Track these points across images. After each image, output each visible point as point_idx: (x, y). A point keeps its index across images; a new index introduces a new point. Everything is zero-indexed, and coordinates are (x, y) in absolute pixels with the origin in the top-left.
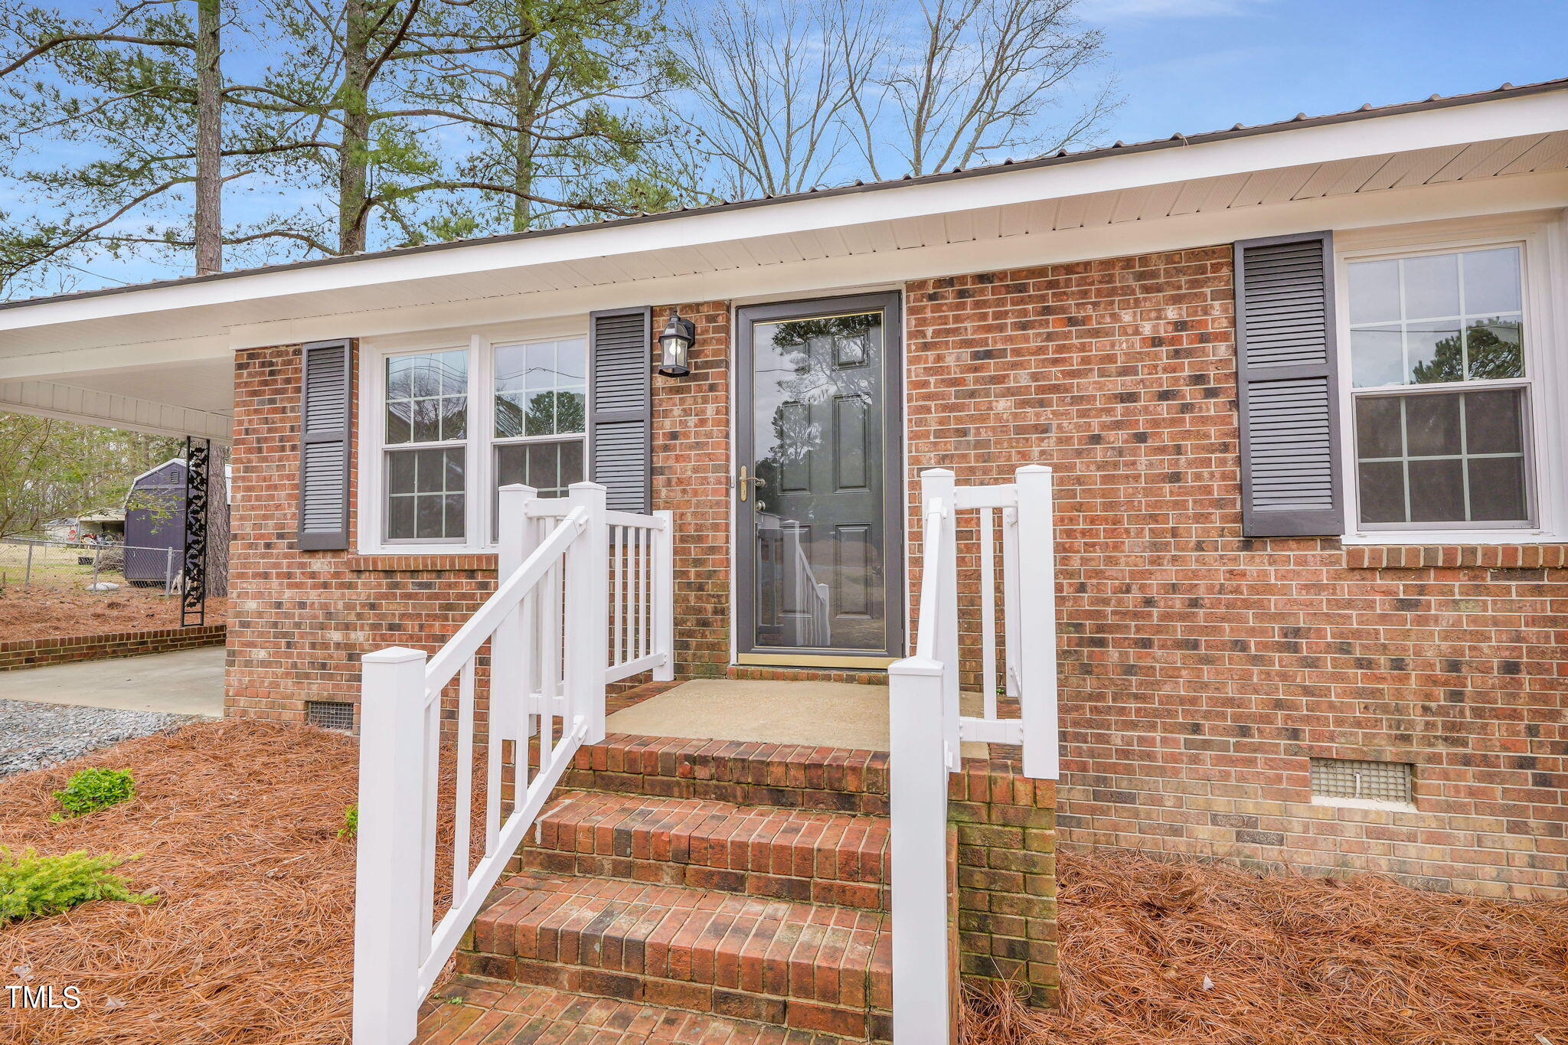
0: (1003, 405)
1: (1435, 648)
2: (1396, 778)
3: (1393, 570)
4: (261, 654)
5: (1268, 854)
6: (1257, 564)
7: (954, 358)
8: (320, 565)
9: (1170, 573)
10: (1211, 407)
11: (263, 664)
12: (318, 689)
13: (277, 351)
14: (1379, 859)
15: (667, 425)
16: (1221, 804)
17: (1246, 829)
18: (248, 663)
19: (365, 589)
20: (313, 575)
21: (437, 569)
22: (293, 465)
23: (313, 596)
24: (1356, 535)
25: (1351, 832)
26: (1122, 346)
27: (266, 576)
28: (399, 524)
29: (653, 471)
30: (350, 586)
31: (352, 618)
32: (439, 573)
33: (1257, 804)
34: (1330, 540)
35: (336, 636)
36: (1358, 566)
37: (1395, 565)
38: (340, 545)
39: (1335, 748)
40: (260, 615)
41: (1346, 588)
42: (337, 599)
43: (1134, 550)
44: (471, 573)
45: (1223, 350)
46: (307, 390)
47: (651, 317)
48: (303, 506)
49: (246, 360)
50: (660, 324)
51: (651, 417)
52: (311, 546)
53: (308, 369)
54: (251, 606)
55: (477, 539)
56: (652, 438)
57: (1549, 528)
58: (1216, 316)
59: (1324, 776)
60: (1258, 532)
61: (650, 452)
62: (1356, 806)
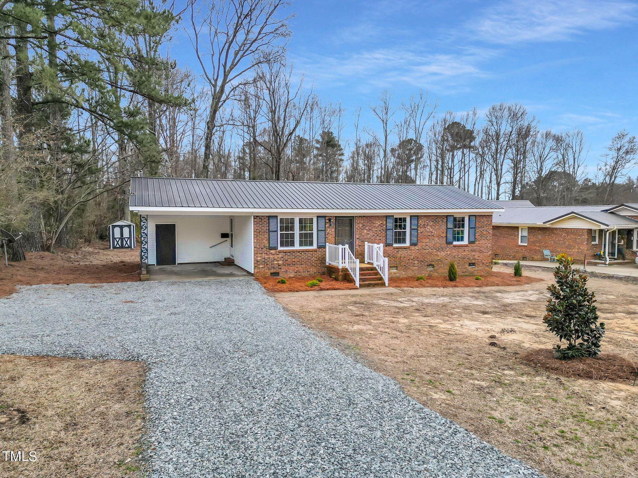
0: (365, 231)
1: (399, 256)
2: (395, 268)
3: (397, 249)
4: (262, 266)
6: (387, 248)
7: (361, 225)
8: (272, 251)
10: (384, 232)
11: (262, 268)
12: (272, 271)
13: (263, 216)
14: (394, 276)
15: (328, 232)
18: (259, 268)
19: (280, 255)
20: (271, 253)
22: (267, 235)
23: (271, 256)
24: (394, 245)
25: (393, 274)
26: (377, 225)
27: (262, 254)
28: (283, 244)
29: (325, 238)
30: (279, 255)
31: (279, 260)
32: (294, 252)
34: (392, 246)
35: (276, 262)
36: (394, 248)
37: (397, 248)
38: (276, 248)
39: (392, 266)
40: (261, 260)
41: (393, 251)
42: (276, 257)
44: (299, 252)
45: (385, 226)
46: (269, 223)
47: (325, 217)
48: (269, 242)
49: (256, 217)
50: (327, 218)
51: (325, 231)
52: (271, 248)
53: (269, 220)
54: (259, 258)
55: (297, 247)
56: (325, 233)
57: (408, 244)
58: (385, 222)
59: (391, 269)
60: (387, 245)
61: (325, 235)
62: (393, 271)
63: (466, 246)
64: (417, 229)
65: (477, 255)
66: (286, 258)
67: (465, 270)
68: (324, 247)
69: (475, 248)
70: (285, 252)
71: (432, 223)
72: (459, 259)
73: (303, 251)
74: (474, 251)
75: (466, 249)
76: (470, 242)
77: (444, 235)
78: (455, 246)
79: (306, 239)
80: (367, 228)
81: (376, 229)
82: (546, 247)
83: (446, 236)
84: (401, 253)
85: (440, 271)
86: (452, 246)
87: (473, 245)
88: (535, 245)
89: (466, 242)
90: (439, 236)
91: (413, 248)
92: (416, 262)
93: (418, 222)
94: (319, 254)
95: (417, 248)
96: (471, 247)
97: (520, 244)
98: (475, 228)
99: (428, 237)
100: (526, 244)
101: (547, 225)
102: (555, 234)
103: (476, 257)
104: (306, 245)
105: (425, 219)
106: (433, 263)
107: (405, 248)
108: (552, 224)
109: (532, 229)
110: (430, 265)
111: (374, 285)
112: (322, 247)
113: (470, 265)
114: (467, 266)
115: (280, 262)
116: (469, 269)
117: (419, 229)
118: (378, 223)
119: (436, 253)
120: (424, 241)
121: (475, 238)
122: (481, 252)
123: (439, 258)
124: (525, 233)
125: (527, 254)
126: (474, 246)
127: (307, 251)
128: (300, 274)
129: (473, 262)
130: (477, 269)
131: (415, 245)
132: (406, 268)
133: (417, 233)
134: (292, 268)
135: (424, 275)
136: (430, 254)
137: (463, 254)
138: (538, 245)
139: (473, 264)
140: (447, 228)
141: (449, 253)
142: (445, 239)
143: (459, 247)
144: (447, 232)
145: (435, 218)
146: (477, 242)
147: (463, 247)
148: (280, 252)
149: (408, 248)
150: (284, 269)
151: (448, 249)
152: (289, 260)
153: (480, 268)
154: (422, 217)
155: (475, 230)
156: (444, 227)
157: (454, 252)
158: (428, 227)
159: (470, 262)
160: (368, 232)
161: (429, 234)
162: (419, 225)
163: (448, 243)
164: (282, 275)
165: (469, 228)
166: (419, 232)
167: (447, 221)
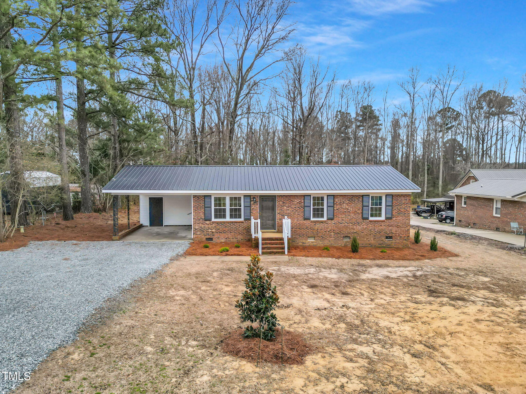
0: (285, 207)
1: (316, 228)
2: (313, 238)
4: (199, 233)
5: (304, 245)
6: (304, 222)
7: (281, 203)
8: (207, 222)
9: (298, 222)
10: (302, 209)
12: (207, 237)
13: (200, 196)
14: (312, 244)
15: (252, 208)
16: (301, 241)
17: (303, 243)
18: (197, 234)
19: (214, 225)
21: (224, 222)
22: (203, 210)
23: (206, 226)
24: (312, 219)
25: (310, 242)
26: (295, 203)
28: (216, 217)
29: (250, 212)
30: (212, 225)
31: (212, 228)
33: (304, 241)
34: (310, 220)
35: (210, 231)
36: (312, 222)
37: (314, 222)
38: (210, 220)
39: (310, 236)
41: (311, 224)
42: (210, 226)
44: (229, 223)
45: (303, 204)
46: (204, 201)
47: (250, 196)
48: (205, 215)
49: (195, 196)
50: (252, 197)
51: (250, 207)
52: (206, 220)
53: (204, 198)
54: (197, 227)
55: (228, 219)
56: (250, 209)
57: (325, 219)
58: (303, 201)
59: (309, 238)
60: (305, 219)
61: (250, 210)
62: (311, 240)
63: (383, 221)
64: (333, 207)
65: (394, 229)
66: (218, 227)
67: (381, 242)
68: (250, 219)
69: (393, 223)
70: (217, 223)
71: (348, 201)
72: (376, 232)
73: (232, 222)
74: (391, 226)
75: (382, 224)
76: (387, 218)
77: (360, 212)
78: (371, 221)
79: (235, 213)
80: (287, 205)
81: (295, 206)
82: (515, 220)
83: (362, 213)
84: (319, 226)
86: (368, 221)
87: (389, 221)
88: (507, 217)
89: (383, 218)
90: (355, 213)
91: (329, 222)
92: (332, 234)
93: (334, 200)
94: (245, 225)
95: (333, 222)
96: (388, 222)
97: (494, 215)
98: (392, 206)
99: (344, 213)
100: (499, 216)
101: (516, 199)
102: (523, 207)
103: (394, 231)
104: (236, 217)
105: (341, 198)
106: (349, 235)
107: (322, 222)
108: (521, 198)
109: (504, 202)
110: (346, 237)
111: (275, 253)
112: (248, 219)
113: (387, 238)
114: (384, 239)
115: (214, 230)
116: (386, 242)
117: (335, 206)
118: (296, 201)
119: (352, 227)
120: (340, 216)
121: (392, 215)
122: (398, 227)
123: (355, 231)
124: (499, 206)
125: (500, 226)
126: (391, 222)
127: (236, 222)
128: (229, 240)
129: (391, 235)
130: (394, 242)
131: (332, 219)
132: (323, 238)
133: (334, 210)
134: (222, 236)
135: (340, 245)
136: (346, 227)
137: (379, 228)
138: (509, 217)
139: (391, 237)
140: (363, 206)
141: (365, 227)
142: (360, 215)
143: (375, 222)
144: (362, 209)
145: (352, 197)
146: (394, 219)
148: (213, 223)
149: (325, 222)
150: (216, 235)
151: (364, 223)
152: (221, 229)
153: (398, 241)
154: (339, 197)
155: (392, 208)
156: (360, 205)
157: (371, 226)
158: (344, 205)
159: (387, 236)
160: (288, 209)
161: (345, 211)
162: (335, 203)
163: (364, 219)
164: (215, 240)
165: (386, 206)
166: (335, 208)
167: (363, 200)
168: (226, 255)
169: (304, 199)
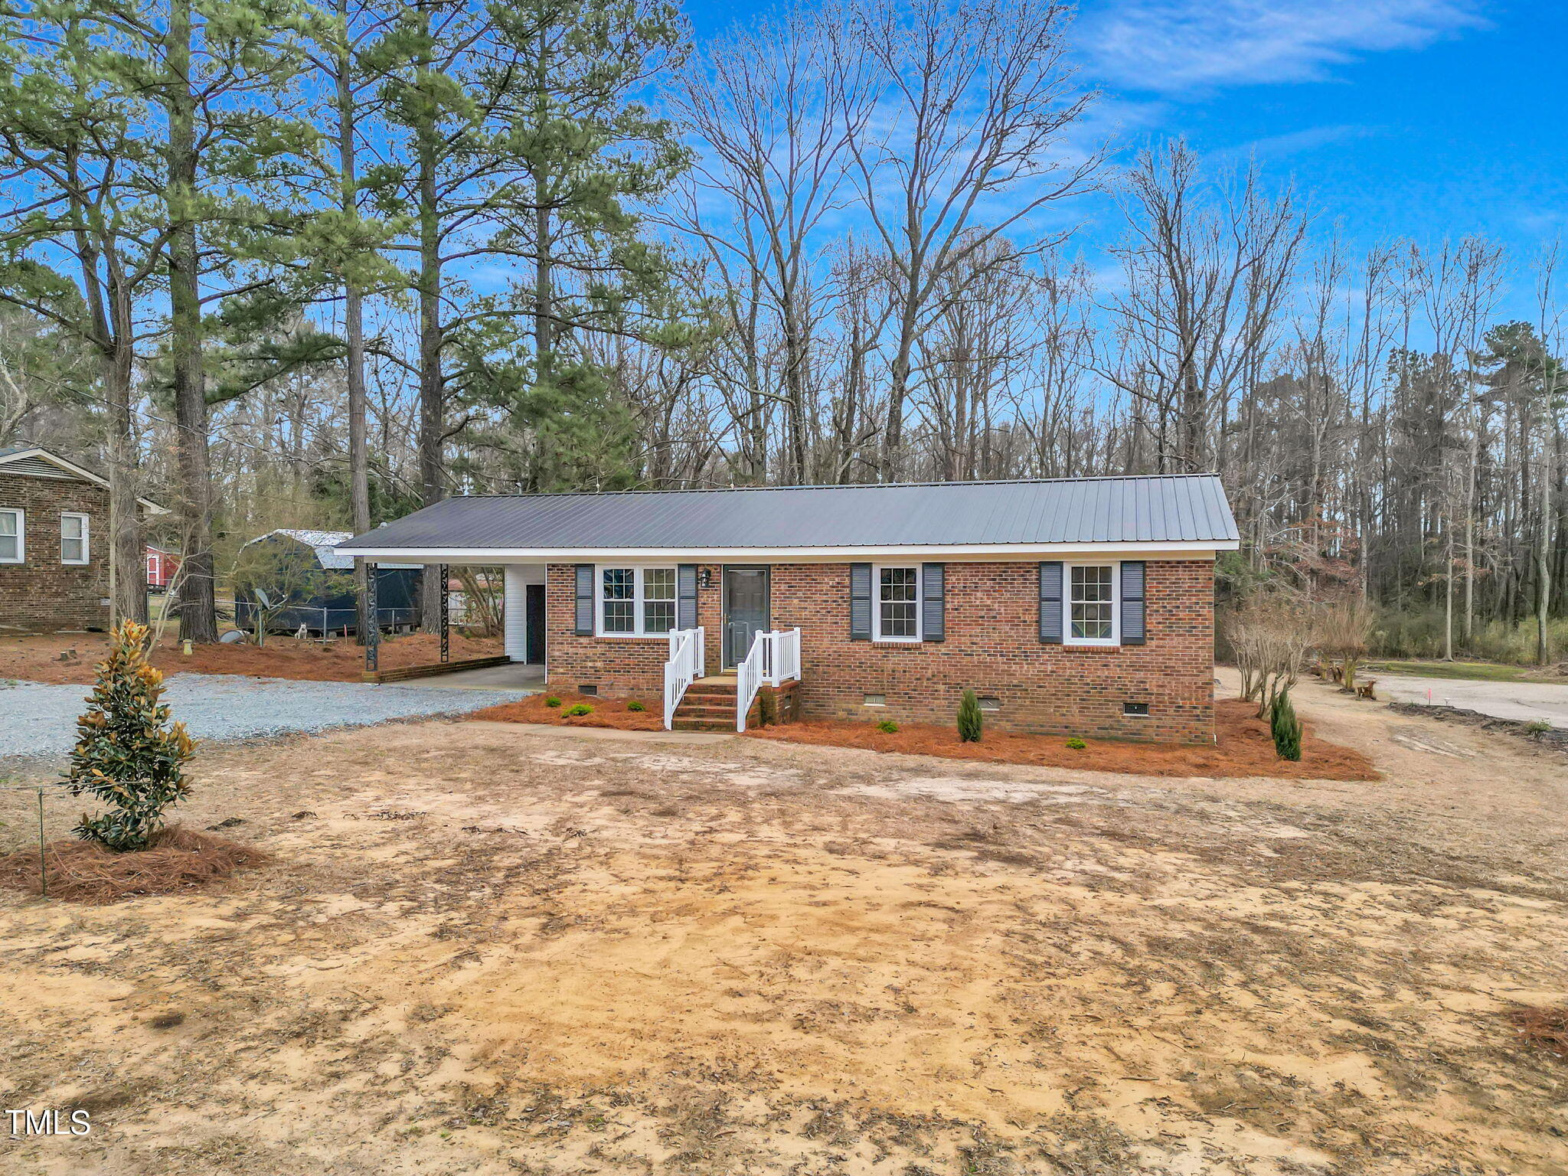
0: (796, 601)
1: (890, 666)
2: (881, 698)
5: (852, 716)
6: (856, 646)
7: (785, 587)
8: (582, 640)
10: (845, 605)
11: (562, 673)
12: (583, 682)
13: (564, 565)
14: (877, 717)
15: (702, 600)
16: (844, 706)
17: (850, 712)
18: (557, 673)
19: (600, 649)
20: (580, 644)
21: (627, 642)
22: (572, 606)
23: (581, 651)
24: (877, 639)
26: (825, 588)
27: (562, 644)
28: (609, 626)
29: (697, 614)
30: (594, 648)
31: (596, 658)
32: (630, 644)
33: (852, 706)
34: (870, 640)
35: (590, 664)
36: (876, 647)
37: (884, 647)
38: (590, 634)
39: (869, 692)
40: (561, 657)
41: (873, 652)
42: (590, 652)
43: (826, 642)
44: (640, 644)
45: (847, 590)
46: (576, 579)
47: (696, 566)
48: (576, 620)
49: (552, 567)
50: (700, 569)
51: (696, 597)
52: (580, 634)
53: (576, 572)
54: (558, 654)
55: (639, 632)
56: (696, 603)
57: (918, 638)
58: (847, 581)
59: (868, 699)
60: (855, 638)
61: (697, 608)
62: (873, 705)
63: (1113, 651)
64: (943, 599)
65: (1153, 681)
66: (611, 655)
67: (1108, 722)
69: (1148, 658)
70: (610, 643)
71: (989, 584)
72: (1086, 688)
73: (649, 643)
74: (1144, 667)
75: (1110, 659)
76: (1127, 642)
77: (1031, 617)
78: (1070, 651)
79: (659, 616)
80: (800, 594)
81: (825, 598)
83: (1039, 622)
84: (895, 660)
85: (1019, 716)
86: (1061, 649)
89: (1114, 640)
90: (1014, 621)
91: (931, 648)
92: (941, 687)
93: (944, 579)
95: (944, 650)
96: (1130, 655)
98: (1142, 599)
99: (978, 621)
103: (1152, 686)
104: (659, 628)
105: (967, 572)
106: (996, 694)
107: (907, 648)
110: (986, 698)
111: (709, 727)
113: (1129, 708)
114: (1116, 710)
115: (599, 664)
116: (1125, 722)
117: (948, 598)
118: (829, 581)
119: (1006, 667)
120: (966, 631)
121: (1145, 631)
122: (1167, 671)
123: (1015, 682)
126: (1143, 654)
128: (640, 693)
129: (1141, 701)
130: (1155, 722)
131: (939, 640)
132: (910, 700)
133: (944, 609)
134: (622, 679)
136: (987, 668)
137: (1099, 673)
139: (1143, 708)
140: (1041, 600)
141: (1049, 668)
142: (1033, 630)
143: (1085, 652)
144: (1039, 609)
145: (1002, 570)
146: (1154, 643)
147: (1098, 653)
148: (598, 642)
149: (917, 647)
150: (605, 679)
151: (1046, 657)
152: (618, 661)
153: (1168, 721)
154: (960, 567)
155: (1145, 607)
156: (1030, 595)
157: (1069, 667)
158: (979, 594)
159: (1129, 701)
160: (803, 605)
161: (982, 613)
162: (949, 587)
163: (1044, 641)
164: (602, 693)
165: (1123, 600)
166: (948, 606)
167: (1039, 579)
168: (570, 724)
169: (851, 576)
